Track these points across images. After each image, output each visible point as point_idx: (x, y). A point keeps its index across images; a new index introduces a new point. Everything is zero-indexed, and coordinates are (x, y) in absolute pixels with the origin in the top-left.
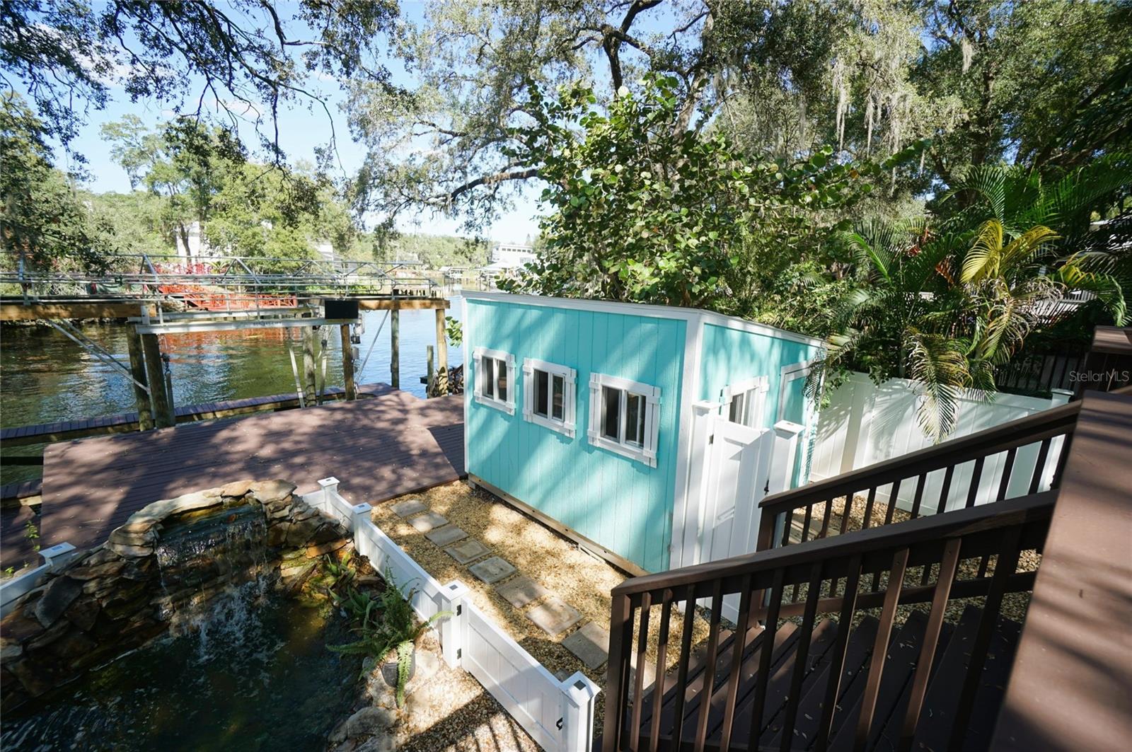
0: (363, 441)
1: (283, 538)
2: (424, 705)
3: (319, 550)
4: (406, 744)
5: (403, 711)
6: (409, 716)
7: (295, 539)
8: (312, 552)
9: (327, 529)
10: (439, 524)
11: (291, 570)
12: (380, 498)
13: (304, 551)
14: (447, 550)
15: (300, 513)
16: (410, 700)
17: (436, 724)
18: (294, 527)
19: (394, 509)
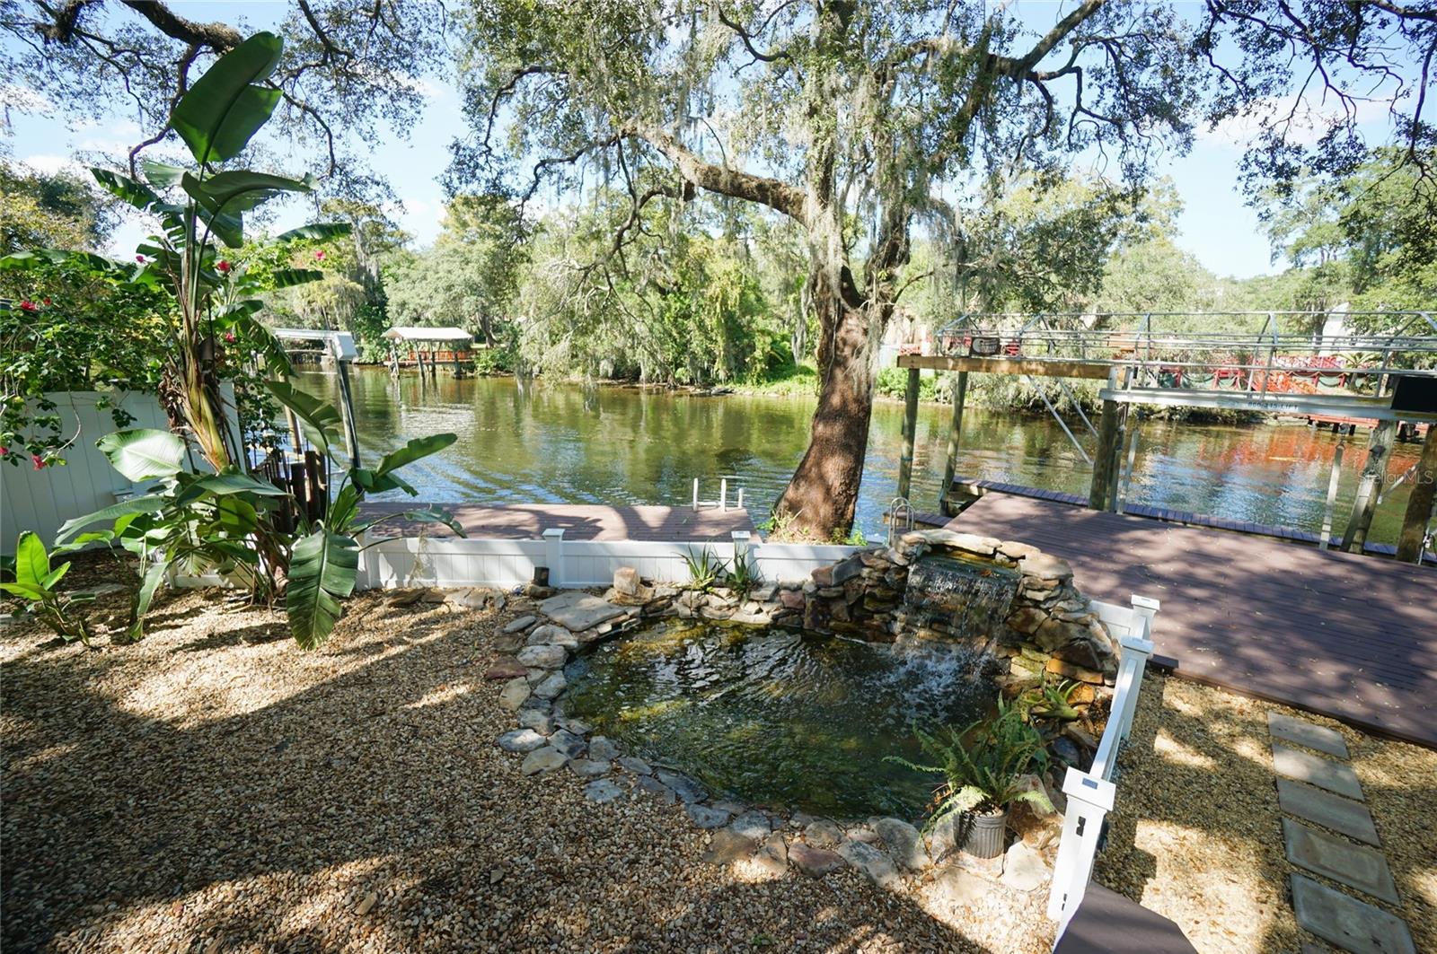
0: (1341, 616)
1: (1032, 629)
2: (960, 894)
3: (1063, 667)
4: (897, 896)
5: (936, 872)
6: (933, 880)
7: (1044, 639)
8: (1053, 666)
9: (1085, 649)
10: (1329, 786)
11: (1021, 669)
12: (1264, 691)
13: (1046, 658)
14: (1287, 822)
15: (1065, 611)
16: (953, 871)
17: (948, 927)
18: (1049, 623)
19: (1272, 718)
